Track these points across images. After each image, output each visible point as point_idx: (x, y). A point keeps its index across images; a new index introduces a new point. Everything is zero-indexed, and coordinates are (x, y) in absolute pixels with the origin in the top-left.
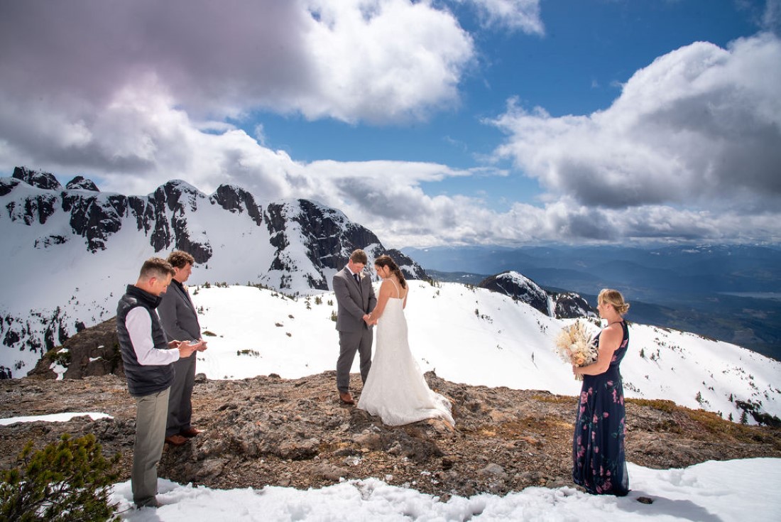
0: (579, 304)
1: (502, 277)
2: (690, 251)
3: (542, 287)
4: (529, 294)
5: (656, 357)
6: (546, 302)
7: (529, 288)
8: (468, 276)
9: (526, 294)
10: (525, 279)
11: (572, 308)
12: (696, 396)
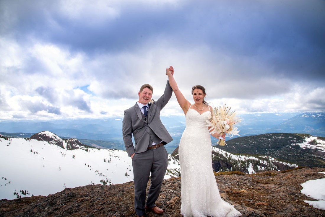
0: (77, 143)
1: (41, 134)
2: (118, 120)
3: (60, 137)
4: (55, 140)
5: (110, 161)
6: (62, 143)
7: (54, 138)
8: (23, 134)
9: (53, 141)
10: (53, 134)
11: (74, 145)
12: (125, 174)
